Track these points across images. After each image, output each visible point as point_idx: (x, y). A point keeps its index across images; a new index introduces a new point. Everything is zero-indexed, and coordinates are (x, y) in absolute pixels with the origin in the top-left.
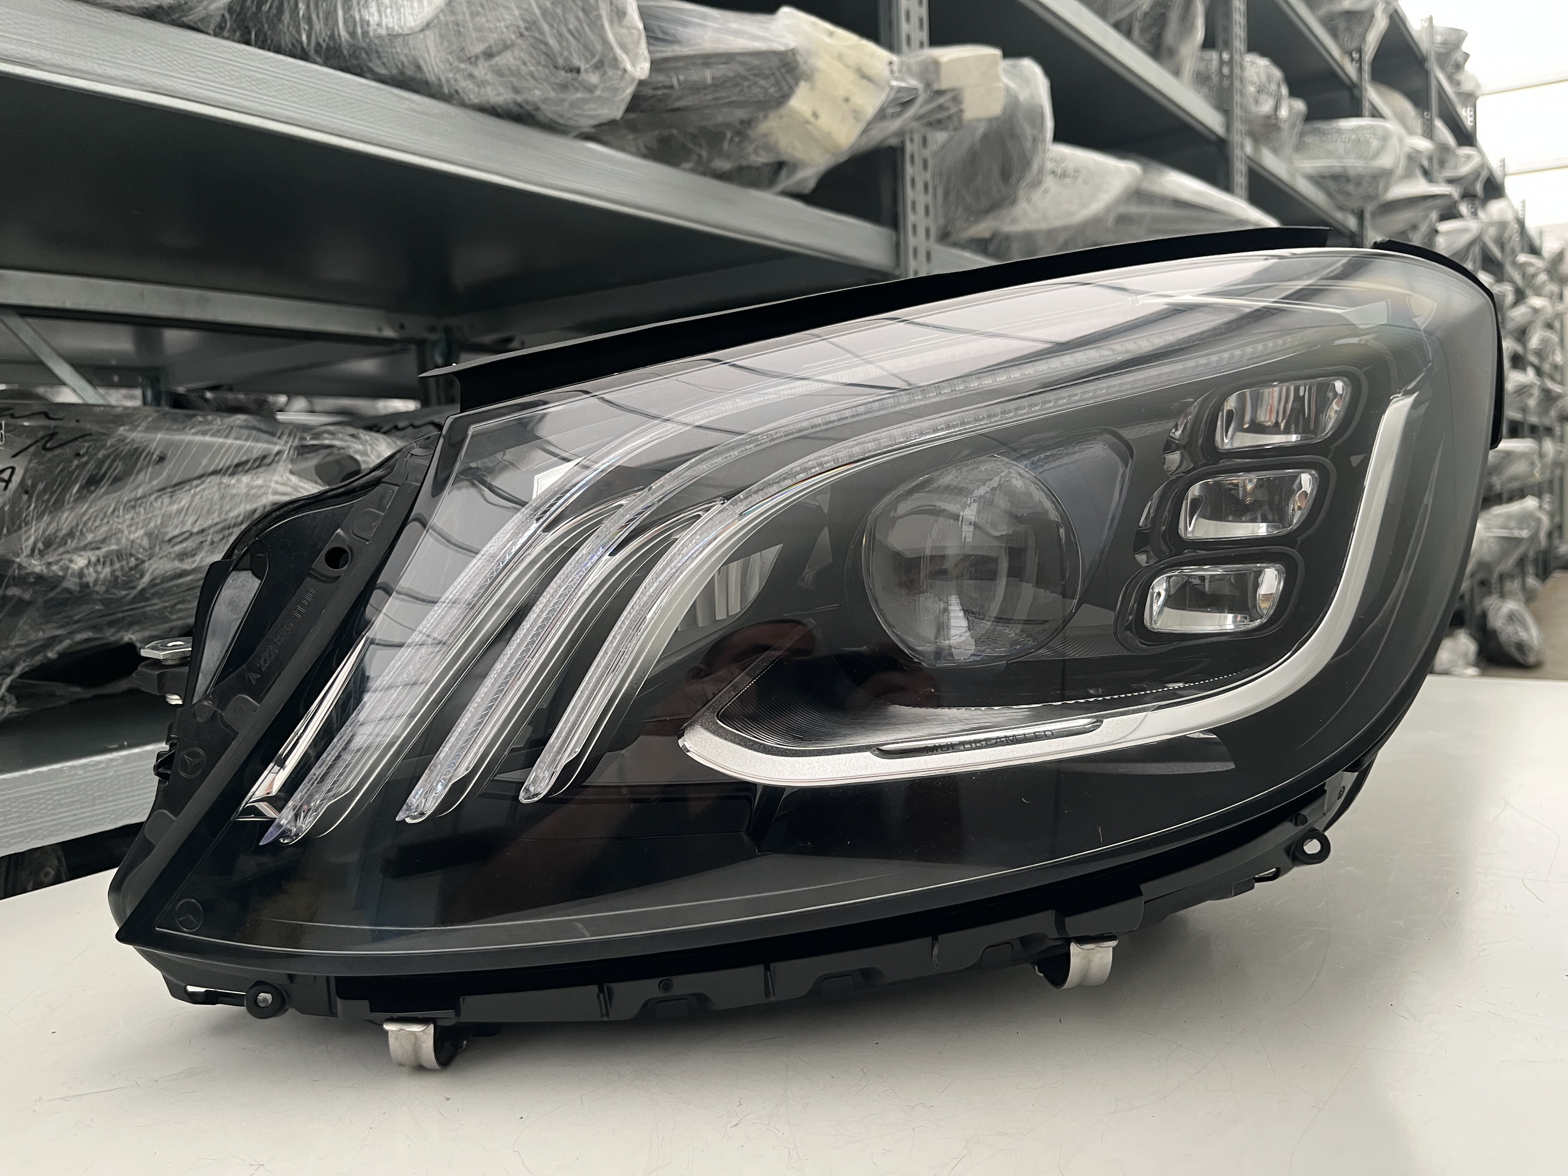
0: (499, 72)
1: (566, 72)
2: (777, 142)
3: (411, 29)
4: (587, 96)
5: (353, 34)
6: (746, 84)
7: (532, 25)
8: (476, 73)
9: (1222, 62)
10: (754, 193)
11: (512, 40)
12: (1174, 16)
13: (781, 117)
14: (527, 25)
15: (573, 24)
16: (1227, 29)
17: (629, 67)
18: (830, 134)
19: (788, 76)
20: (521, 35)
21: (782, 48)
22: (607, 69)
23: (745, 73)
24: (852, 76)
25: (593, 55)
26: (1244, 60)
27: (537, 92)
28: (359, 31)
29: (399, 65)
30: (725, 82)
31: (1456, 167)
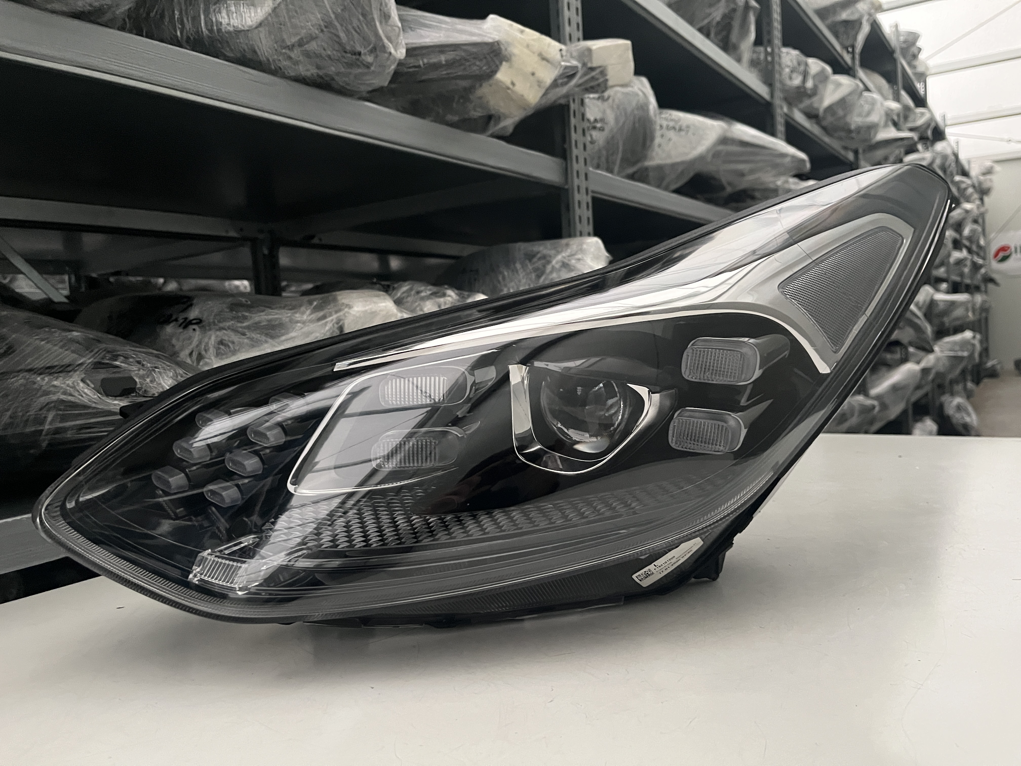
0: (307, 55)
1: (352, 55)
2: (487, 102)
3: (251, 27)
4: (366, 70)
5: (211, 31)
6: (468, 64)
7: (329, 25)
8: (293, 55)
9: (767, 53)
10: (473, 135)
11: (316, 34)
12: (736, 24)
13: (491, 86)
14: (326, 24)
15: (355, 23)
16: (770, 32)
17: (393, 51)
18: (522, 96)
19: (495, 59)
20: (322, 31)
21: (490, 40)
22: (378, 52)
23: (468, 57)
24: (536, 58)
25: (369, 44)
26: (781, 52)
27: (333, 69)
28: (215, 28)
29: (242, 50)
30: (454, 62)
31: (914, 121)
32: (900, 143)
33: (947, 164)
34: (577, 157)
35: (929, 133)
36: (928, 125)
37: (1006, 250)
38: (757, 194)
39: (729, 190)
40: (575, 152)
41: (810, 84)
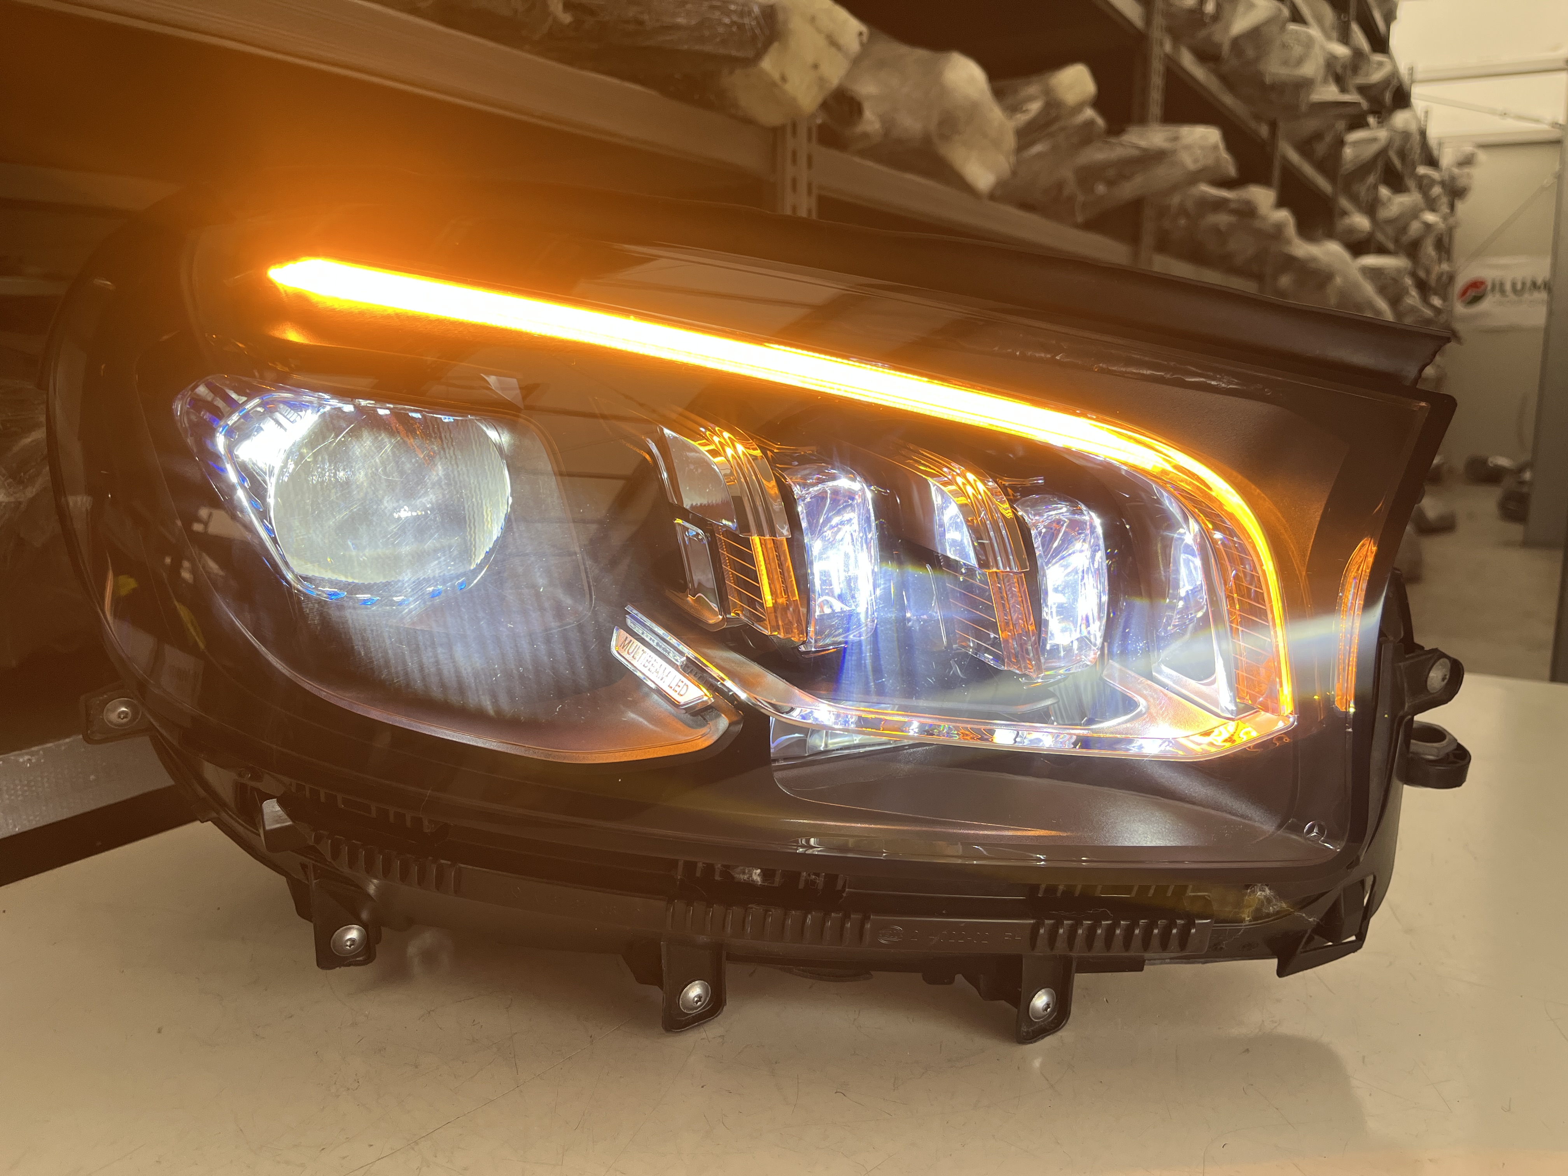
31: (1367, 75)
32: (1340, 112)
33: (1408, 146)
35: (1388, 97)
36: (1386, 83)
37: (1477, 287)
41: (1210, 7)
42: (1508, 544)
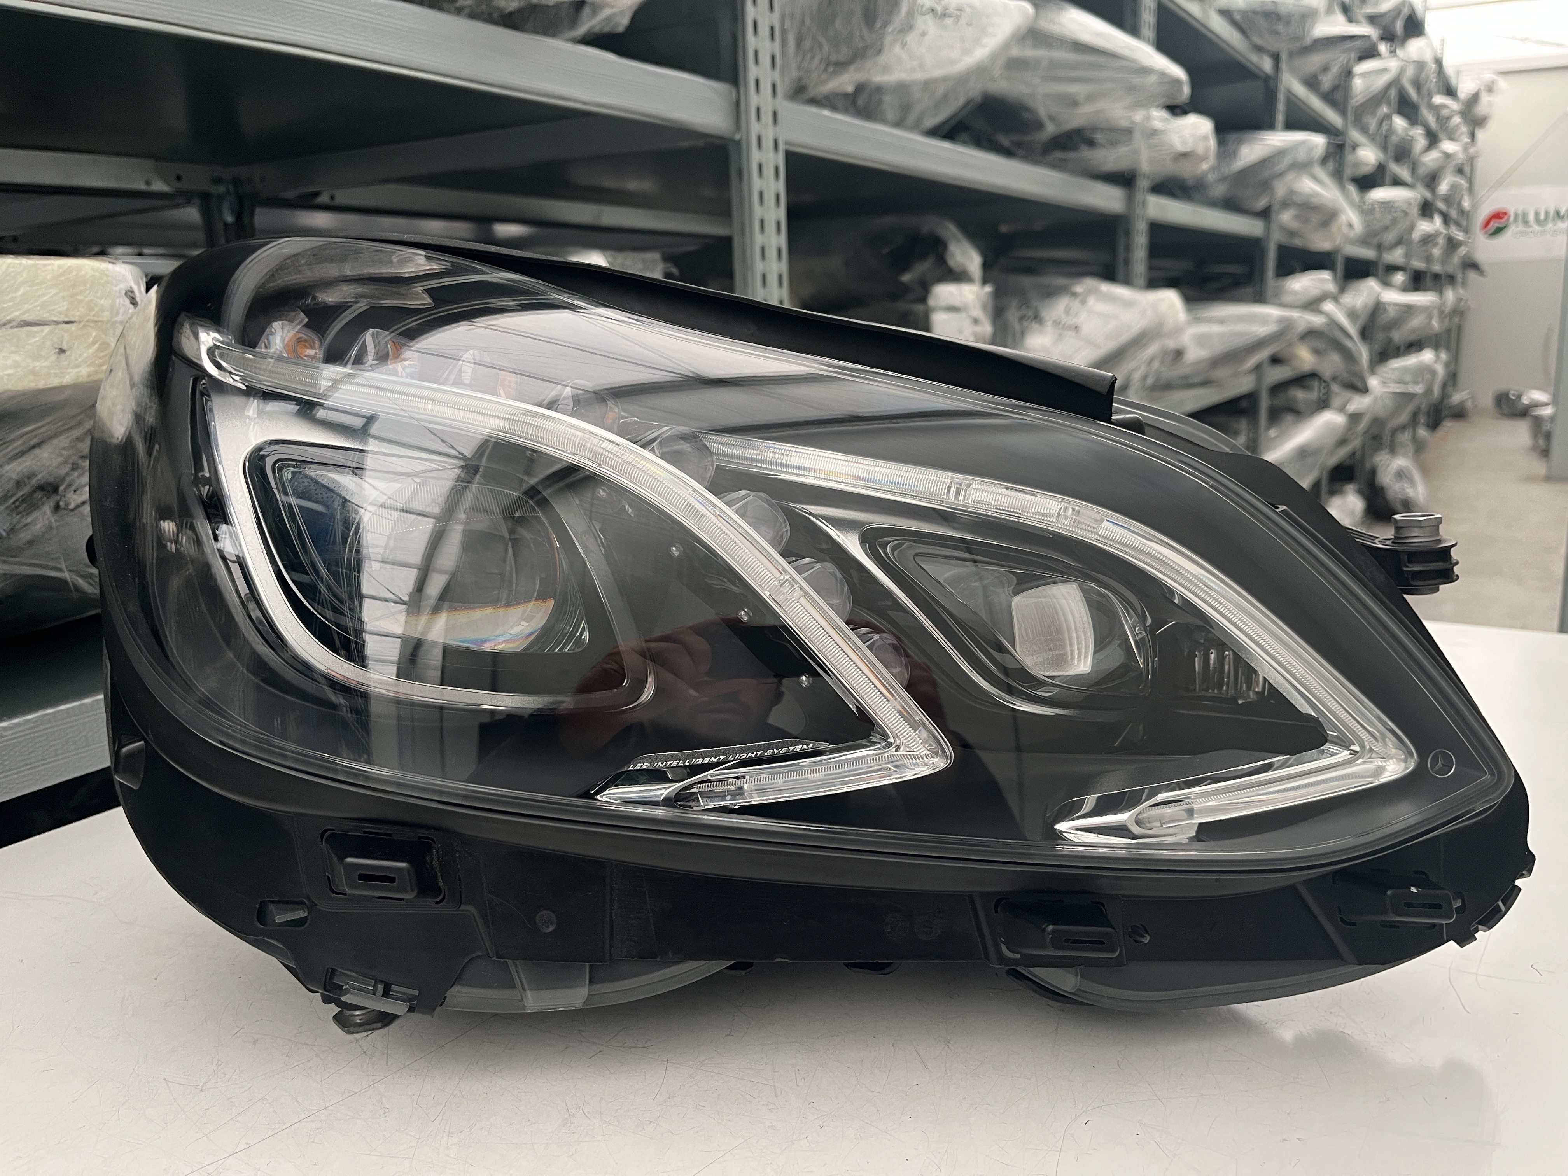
32: (1349, 44)
33: (1423, 75)
34: (757, 82)
35: (1399, 24)
36: (1397, 12)
37: (1501, 218)
38: (1099, 137)
39: (1051, 129)
40: (753, 71)
42: (1530, 479)
